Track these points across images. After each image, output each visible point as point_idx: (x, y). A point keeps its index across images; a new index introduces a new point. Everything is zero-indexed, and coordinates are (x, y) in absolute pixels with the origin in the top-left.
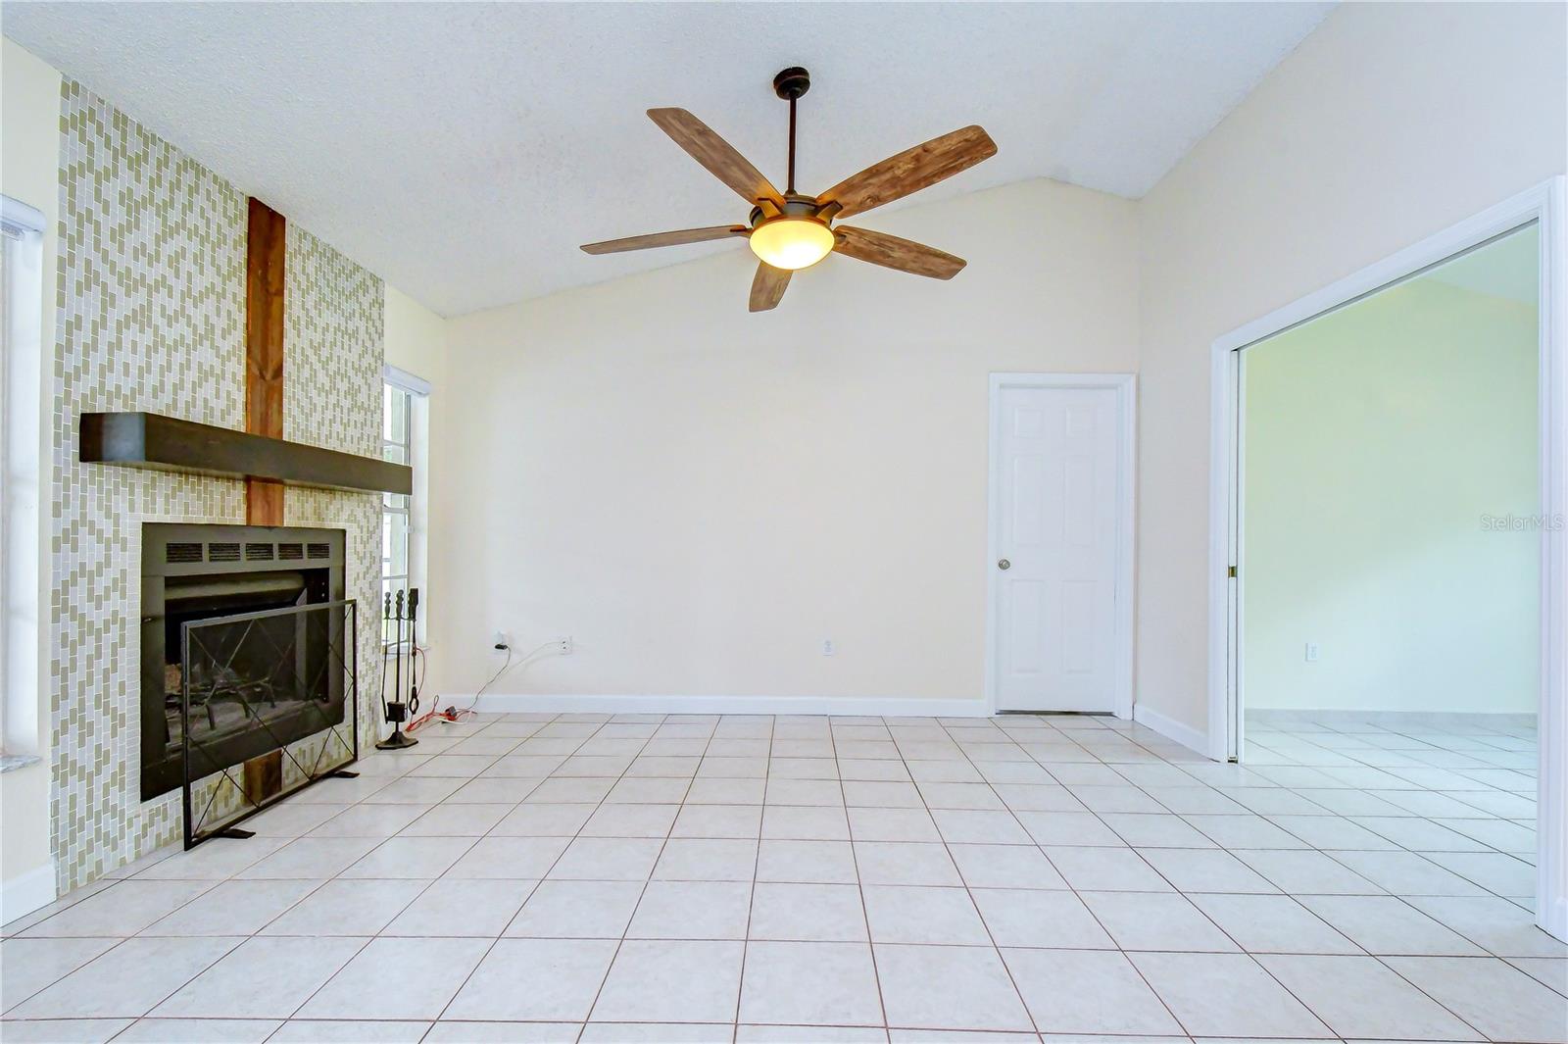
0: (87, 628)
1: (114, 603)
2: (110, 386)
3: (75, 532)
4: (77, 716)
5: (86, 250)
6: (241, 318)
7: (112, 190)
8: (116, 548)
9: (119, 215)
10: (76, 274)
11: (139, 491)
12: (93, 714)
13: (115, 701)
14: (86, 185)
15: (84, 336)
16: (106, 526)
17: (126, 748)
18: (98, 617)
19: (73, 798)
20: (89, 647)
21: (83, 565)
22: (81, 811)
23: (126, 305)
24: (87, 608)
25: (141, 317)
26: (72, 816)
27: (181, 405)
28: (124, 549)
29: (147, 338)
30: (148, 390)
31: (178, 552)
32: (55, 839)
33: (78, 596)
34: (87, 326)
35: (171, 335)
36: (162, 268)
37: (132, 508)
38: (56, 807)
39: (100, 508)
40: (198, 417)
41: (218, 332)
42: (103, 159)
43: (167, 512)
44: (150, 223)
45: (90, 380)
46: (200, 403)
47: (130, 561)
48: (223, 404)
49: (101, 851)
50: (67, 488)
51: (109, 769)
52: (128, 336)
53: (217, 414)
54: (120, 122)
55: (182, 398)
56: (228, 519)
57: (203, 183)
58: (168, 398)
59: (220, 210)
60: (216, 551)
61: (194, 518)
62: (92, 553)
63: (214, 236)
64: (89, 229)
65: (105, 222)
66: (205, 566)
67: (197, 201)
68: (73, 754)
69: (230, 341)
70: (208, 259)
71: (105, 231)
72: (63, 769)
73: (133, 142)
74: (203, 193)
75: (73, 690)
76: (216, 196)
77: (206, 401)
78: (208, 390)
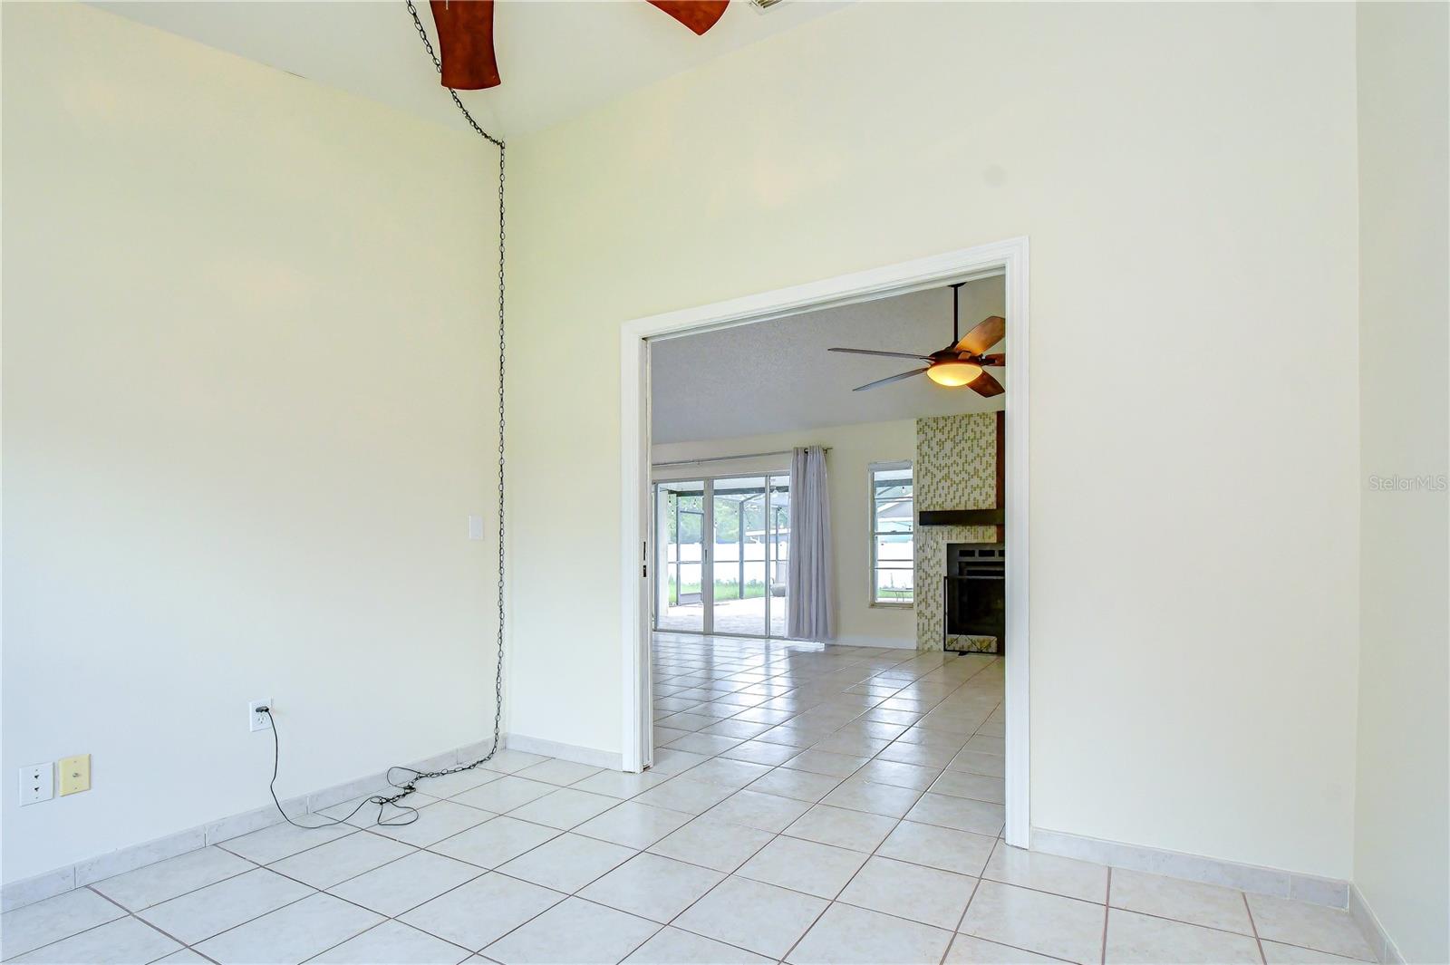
0: (928, 575)
1: (937, 568)
2: (934, 502)
3: (923, 546)
4: (925, 600)
5: (927, 464)
6: (993, 461)
7: (933, 444)
8: (938, 551)
9: (936, 449)
10: (923, 472)
11: (946, 533)
12: (930, 601)
13: (938, 599)
14: (925, 446)
15: (926, 489)
16: (934, 545)
17: (939, 613)
18: (932, 573)
19: (923, 624)
20: (929, 580)
21: (926, 557)
22: (926, 628)
23: (939, 475)
24: (927, 569)
25: (946, 477)
26: (923, 630)
27: (963, 502)
28: (940, 552)
29: (949, 483)
30: (949, 500)
31: (963, 553)
32: (918, 634)
33: (925, 566)
34: (926, 487)
35: (957, 479)
36: (955, 458)
37: (943, 538)
38: (918, 624)
39: (932, 539)
40: (971, 507)
41: (981, 471)
42: (930, 434)
43: (957, 539)
44: (949, 445)
45: (928, 502)
46: (972, 499)
47: (943, 556)
48: (983, 497)
49: (932, 643)
51: (936, 619)
52: (940, 485)
53: (981, 502)
54: (936, 420)
55: (964, 499)
56: (987, 541)
57: (972, 420)
58: (957, 501)
59: (981, 424)
60: (982, 553)
61: (969, 541)
62: (929, 553)
63: (978, 436)
64: (926, 458)
65: (932, 453)
66: (977, 558)
67: (970, 428)
68: (924, 611)
69: (987, 473)
70: (975, 447)
71: (932, 457)
72: (920, 614)
73: (941, 424)
74: (972, 423)
75: (924, 593)
76: (980, 421)
77: (975, 498)
78: (976, 494)
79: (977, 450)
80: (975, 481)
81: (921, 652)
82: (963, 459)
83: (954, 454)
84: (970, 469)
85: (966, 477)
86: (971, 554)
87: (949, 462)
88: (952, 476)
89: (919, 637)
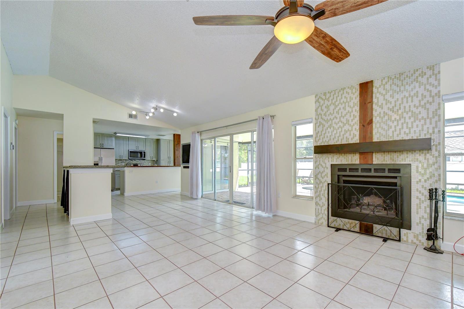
0: (321, 182)
1: (325, 178)
2: (324, 141)
3: (318, 166)
4: (319, 196)
5: (320, 120)
6: (357, 114)
7: (323, 107)
8: (326, 169)
9: (325, 110)
11: (330, 158)
12: (322, 197)
14: (319, 110)
15: (320, 134)
16: (324, 165)
18: (323, 180)
19: (318, 209)
20: (321, 185)
21: (320, 171)
23: (327, 125)
24: (321, 179)
25: (330, 126)
26: (318, 212)
27: (340, 140)
28: (327, 169)
29: (332, 129)
30: (332, 139)
31: (340, 170)
32: (316, 214)
33: (319, 176)
34: (320, 132)
35: (336, 127)
36: (335, 114)
37: (328, 161)
38: (316, 209)
39: (323, 162)
40: (344, 142)
41: (350, 121)
42: (322, 102)
43: (336, 162)
44: (332, 107)
45: (321, 141)
46: (345, 138)
47: (329, 171)
48: (352, 136)
50: (317, 159)
52: (327, 131)
53: (350, 139)
54: (325, 94)
55: (340, 138)
56: (354, 163)
57: (345, 91)
58: (336, 139)
59: (350, 93)
60: (351, 170)
61: (343, 163)
62: (321, 169)
63: (348, 100)
64: (320, 116)
65: (323, 113)
66: (348, 173)
67: (343, 96)
68: (319, 202)
69: (354, 121)
70: (347, 106)
71: (323, 115)
72: (317, 204)
73: (328, 95)
74: (345, 93)
75: (319, 191)
76: (349, 91)
77: (347, 137)
78: (347, 135)
79: (348, 109)
80: (347, 127)
81: (317, 224)
82: (340, 115)
83: (335, 112)
84: (344, 120)
85: (341, 125)
86: (345, 170)
87: (332, 117)
88: (334, 125)
89: (317, 216)
